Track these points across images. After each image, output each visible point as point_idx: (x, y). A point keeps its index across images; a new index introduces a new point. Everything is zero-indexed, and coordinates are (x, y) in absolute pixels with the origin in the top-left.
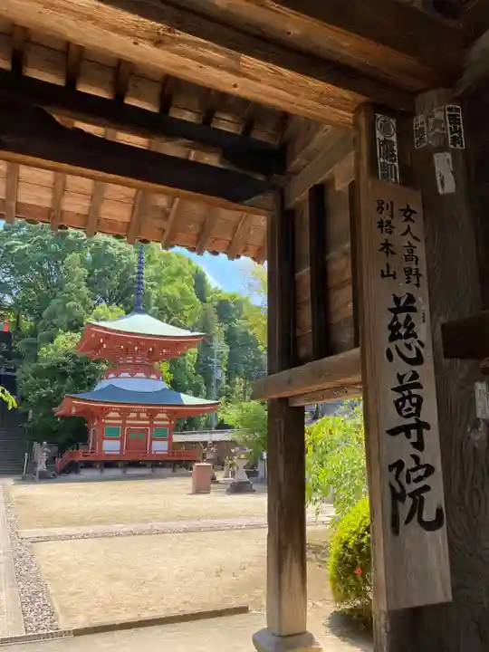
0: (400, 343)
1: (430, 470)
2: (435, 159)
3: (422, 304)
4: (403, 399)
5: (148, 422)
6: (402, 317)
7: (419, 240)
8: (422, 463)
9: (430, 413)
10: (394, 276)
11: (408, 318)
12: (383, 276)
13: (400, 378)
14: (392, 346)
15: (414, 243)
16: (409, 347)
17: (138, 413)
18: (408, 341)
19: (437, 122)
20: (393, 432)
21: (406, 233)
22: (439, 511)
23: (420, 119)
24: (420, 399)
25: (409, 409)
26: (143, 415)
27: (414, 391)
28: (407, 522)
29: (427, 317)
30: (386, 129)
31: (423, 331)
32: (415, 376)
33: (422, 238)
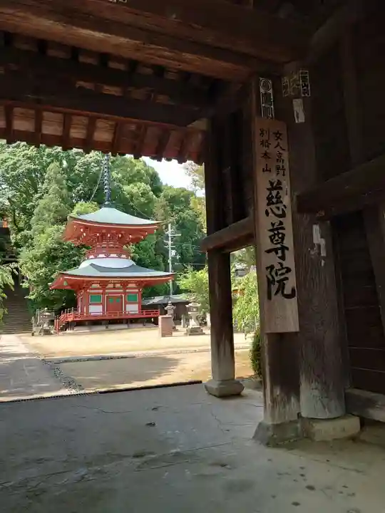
0: (273, 207)
1: (288, 270)
2: (294, 103)
3: (286, 185)
4: (274, 235)
5: (122, 291)
6: (274, 193)
7: (284, 150)
8: (284, 266)
9: (289, 242)
10: (270, 171)
11: (278, 193)
12: (264, 171)
13: (273, 225)
14: (268, 208)
15: (281, 151)
16: (278, 208)
17: (114, 284)
18: (278, 205)
19: (295, 80)
20: (269, 251)
21: (277, 147)
22: (293, 290)
23: (286, 79)
24: (283, 235)
25: (277, 240)
26: (118, 285)
27: (280, 231)
28: (276, 294)
29: (289, 192)
30: (266, 86)
31: (286, 200)
32: (281, 223)
33: (286, 148)
